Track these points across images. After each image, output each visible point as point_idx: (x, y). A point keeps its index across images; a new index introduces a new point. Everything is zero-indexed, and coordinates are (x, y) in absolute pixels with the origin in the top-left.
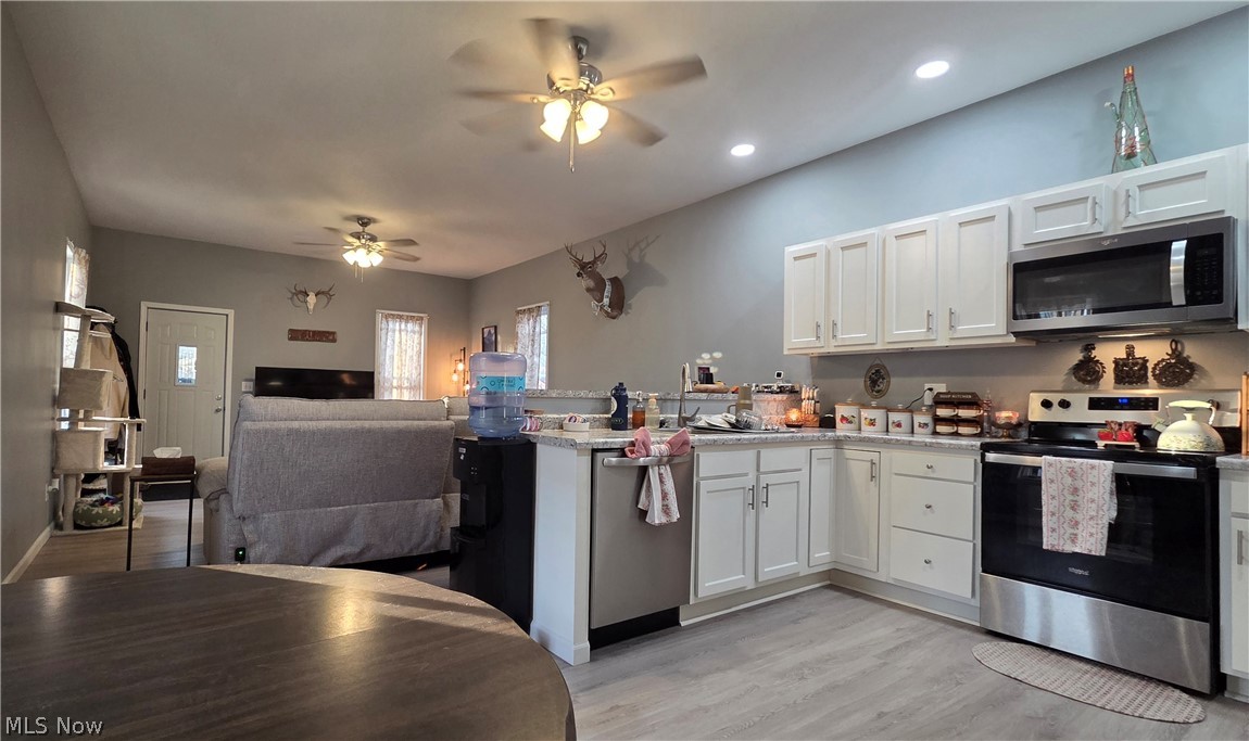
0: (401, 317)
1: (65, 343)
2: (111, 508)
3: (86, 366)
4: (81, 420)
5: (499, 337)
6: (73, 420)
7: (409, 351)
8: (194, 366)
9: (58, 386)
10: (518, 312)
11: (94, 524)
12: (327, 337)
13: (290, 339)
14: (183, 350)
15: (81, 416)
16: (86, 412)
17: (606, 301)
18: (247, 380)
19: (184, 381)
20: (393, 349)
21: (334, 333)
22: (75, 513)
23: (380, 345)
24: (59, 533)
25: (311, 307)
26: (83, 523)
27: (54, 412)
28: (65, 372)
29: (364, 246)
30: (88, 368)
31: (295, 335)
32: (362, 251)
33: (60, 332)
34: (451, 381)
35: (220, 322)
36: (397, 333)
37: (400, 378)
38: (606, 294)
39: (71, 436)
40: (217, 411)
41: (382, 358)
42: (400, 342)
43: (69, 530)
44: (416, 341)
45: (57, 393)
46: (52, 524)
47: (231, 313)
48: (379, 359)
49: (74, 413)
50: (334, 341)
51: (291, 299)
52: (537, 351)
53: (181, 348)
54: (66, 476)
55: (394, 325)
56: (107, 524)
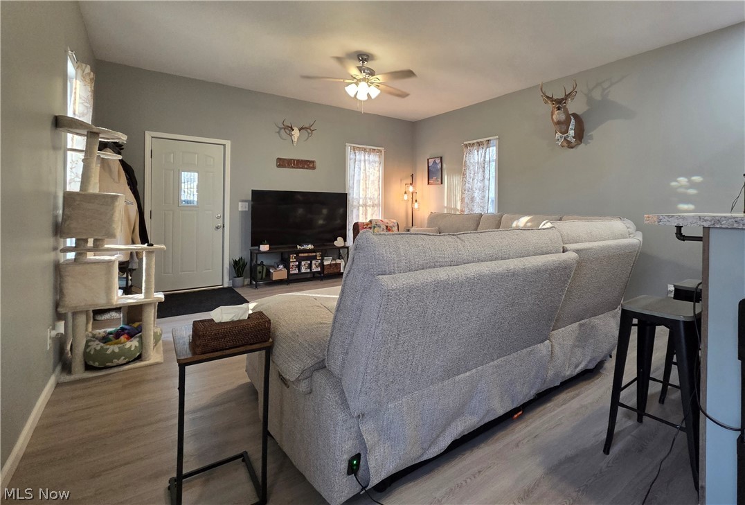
0: (365, 150)
1: (69, 165)
2: (128, 344)
3: (94, 189)
4: (90, 250)
5: (444, 166)
6: (80, 248)
7: (371, 176)
8: (195, 190)
9: (61, 212)
10: (466, 146)
11: (108, 364)
12: (308, 165)
13: (279, 166)
14: (185, 175)
15: (90, 243)
16: (95, 241)
17: (571, 133)
18: (243, 201)
19: (187, 202)
20: (359, 175)
21: (313, 162)
22: (86, 355)
23: (350, 172)
24: (66, 378)
25: (295, 140)
26: (97, 364)
27: (57, 242)
28: (69, 197)
29: (364, 79)
30: (96, 191)
31: (282, 163)
32: (363, 84)
33: (61, 152)
34: (403, 200)
35: (217, 151)
36: (363, 163)
37: (365, 198)
38: (570, 127)
39: (78, 268)
40: (217, 228)
41: (351, 182)
42: (365, 170)
43: (79, 372)
44: (377, 169)
45: (60, 219)
46: (59, 368)
47: (228, 143)
48: (350, 182)
49: (81, 242)
50: (314, 168)
51: (279, 132)
52: (487, 176)
53: (183, 173)
54: (74, 314)
55: (360, 156)
56: (125, 361)
